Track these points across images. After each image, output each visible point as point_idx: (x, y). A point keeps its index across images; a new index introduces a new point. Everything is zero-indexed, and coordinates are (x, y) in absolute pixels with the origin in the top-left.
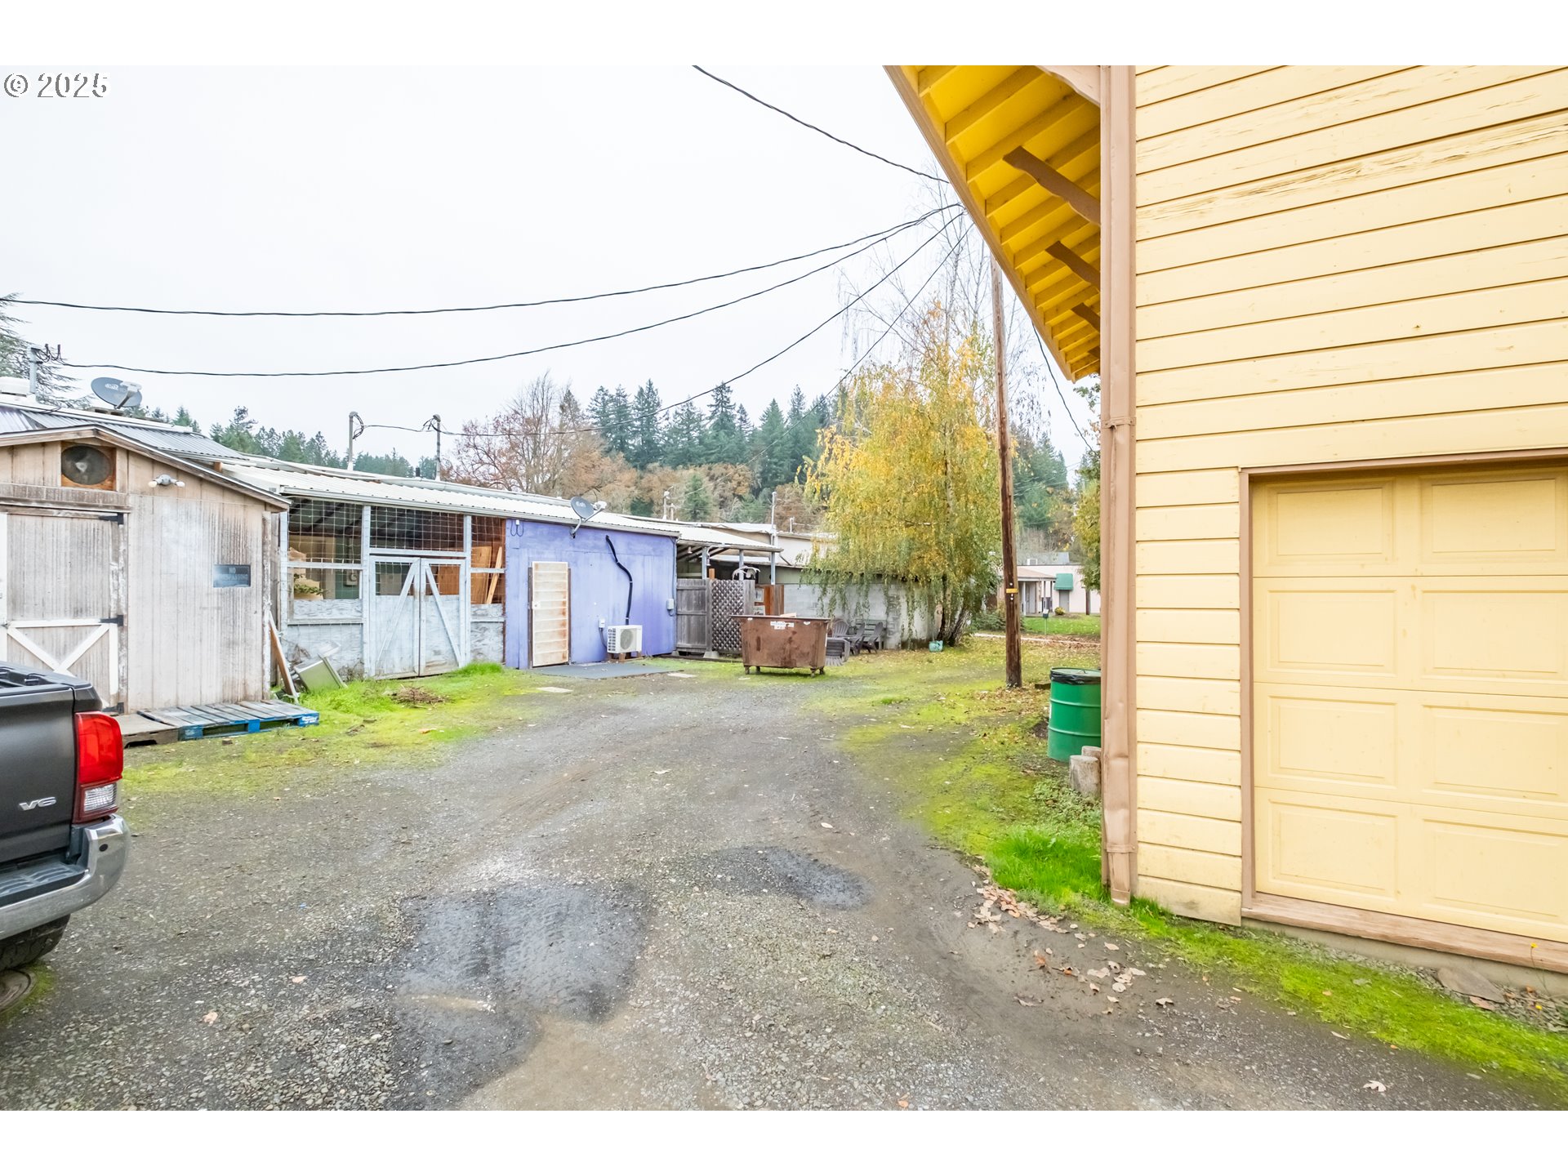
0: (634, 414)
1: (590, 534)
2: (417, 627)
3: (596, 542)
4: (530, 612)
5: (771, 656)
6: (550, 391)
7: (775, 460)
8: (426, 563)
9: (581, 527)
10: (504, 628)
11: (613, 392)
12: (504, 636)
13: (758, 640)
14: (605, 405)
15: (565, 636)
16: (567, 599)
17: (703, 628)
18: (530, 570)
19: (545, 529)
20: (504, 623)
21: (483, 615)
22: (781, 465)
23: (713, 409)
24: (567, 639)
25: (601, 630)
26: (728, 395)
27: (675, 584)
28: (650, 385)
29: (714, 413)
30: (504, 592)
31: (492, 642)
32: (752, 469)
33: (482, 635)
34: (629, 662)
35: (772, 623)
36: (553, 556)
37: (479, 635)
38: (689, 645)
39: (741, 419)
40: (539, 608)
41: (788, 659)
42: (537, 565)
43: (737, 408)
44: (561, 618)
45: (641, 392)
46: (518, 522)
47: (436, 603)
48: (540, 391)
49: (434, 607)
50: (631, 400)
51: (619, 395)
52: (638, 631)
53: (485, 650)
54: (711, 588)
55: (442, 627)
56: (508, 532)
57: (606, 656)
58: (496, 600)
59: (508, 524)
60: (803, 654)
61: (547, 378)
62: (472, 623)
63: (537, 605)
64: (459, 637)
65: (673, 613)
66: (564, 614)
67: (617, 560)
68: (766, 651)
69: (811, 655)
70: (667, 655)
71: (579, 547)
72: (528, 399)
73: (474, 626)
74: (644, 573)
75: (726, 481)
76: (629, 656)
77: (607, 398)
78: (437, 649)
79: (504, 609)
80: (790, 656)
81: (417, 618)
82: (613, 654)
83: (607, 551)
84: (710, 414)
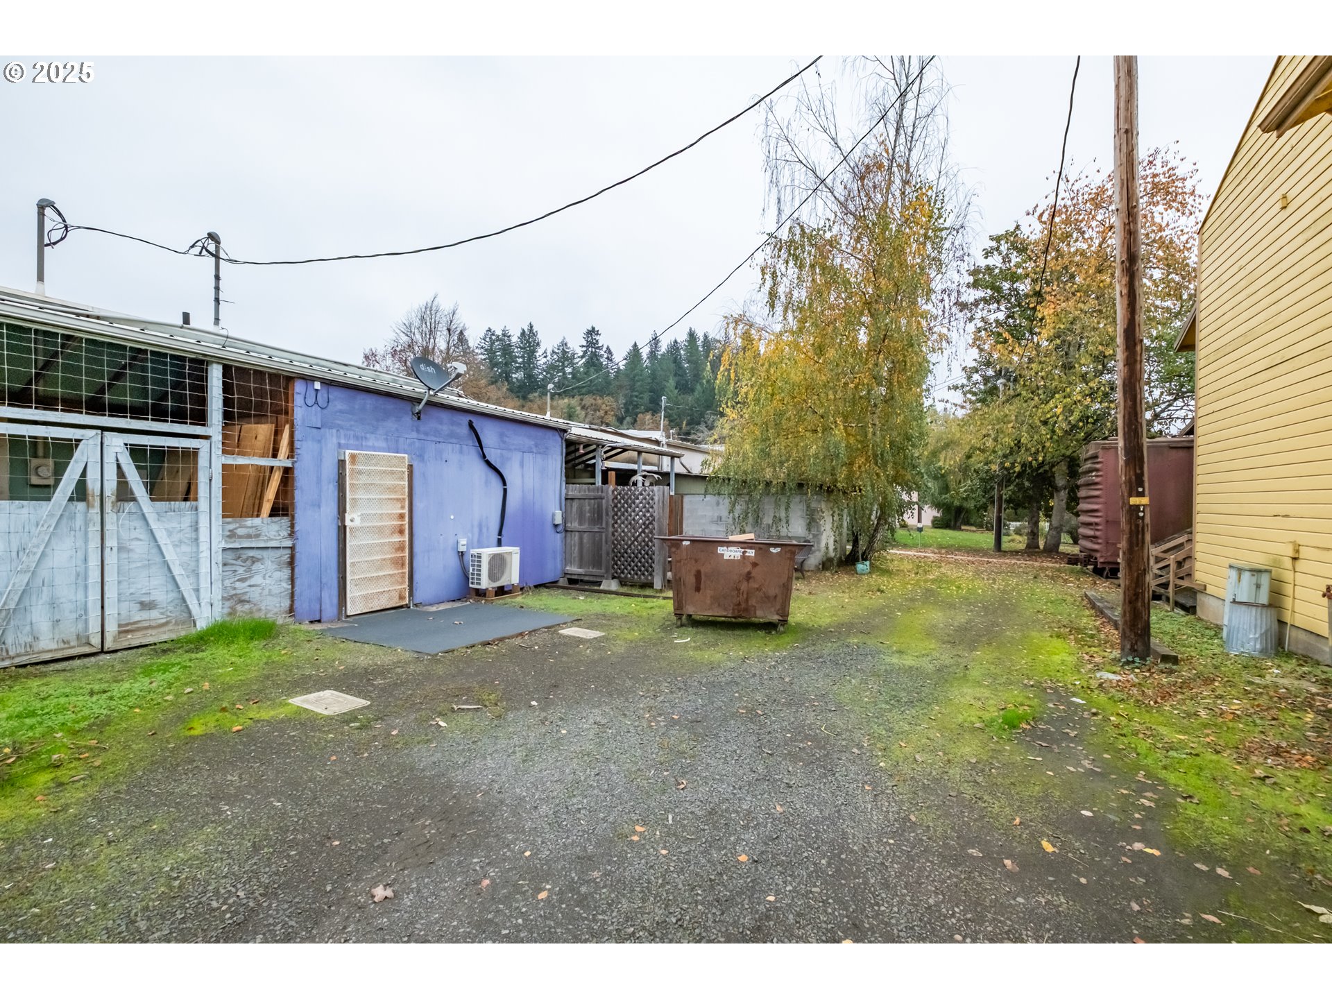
0: (517, 352)
1: (445, 415)
2: (94, 561)
3: (455, 428)
4: (342, 530)
5: (716, 600)
6: (438, 315)
7: (636, 393)
8: (116, 443)
9: (429, 403)
10: (292, 557)
11: (499, 333)
12: (293, 570)
13: (698, 575)
14: (492, 343)
15: (403, 565)
16: (406, 511)
17: (600, 548)
18: (342, 463)
19: (370, 401)
20: (292, 548)
21: (249, 536)
22: (641, 398)
23: (584, 349)
24: (406, 570)
25: (462, 554)
26: (597, 338)
27: (564, 492)
28: (531, 327)
29: (585, 352)
30: (293, 498)
31: (268, 581)
32: (617, 401)
33: (249, 570)
34: (500, 601)
35: (721, 550)
36: (383, 444)
37: (241, 570)
38: (581, 571)
39: (608, 358)
40: (357, 522)
41: (743, 605)
42: (353, 457)
43: (604, 349)
44: (396, 539)
45: (523, 333)
46: (317, 385)
47: (143, 515)
48: (428, 315)
49: (139, 523)
50: (515, 339)
51: (504, 335)
52: (513, 554)
53: (254, 594)
54: (611, 497)
55: (158, 559)
56: (299, 400)
57: (468, 592)
58: (274, 512)
59: (299, 387)
60: (768, 598)
61: (435, 303)
62: (224, 550)
63: (353, 518)
64: (196, 573)
65: (561, 528)
66: (401, 532)
67: (484, 456)
68: (709, 593)
69: (779, 599)
70: (552, 585)
71: (426, 434)
72: (417, 323)
73: (230, 557)
74: (523, 476)
75: (595, 410)
76: (501, 591)
77: (494, 337)
78: (146, 599)
79: (292, 526)
80: (747, 600)
81: (95, 543)
82: (477, 590)
83: (470, 443)
84: (581, 354)
